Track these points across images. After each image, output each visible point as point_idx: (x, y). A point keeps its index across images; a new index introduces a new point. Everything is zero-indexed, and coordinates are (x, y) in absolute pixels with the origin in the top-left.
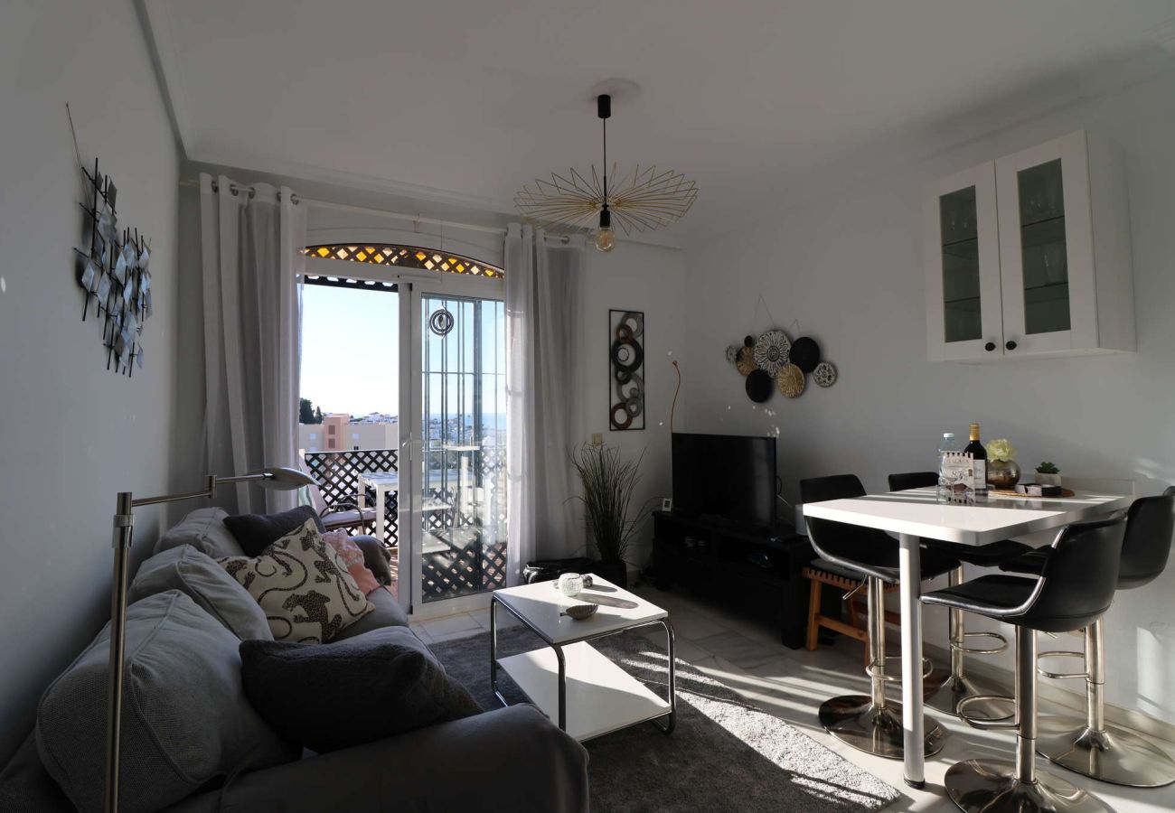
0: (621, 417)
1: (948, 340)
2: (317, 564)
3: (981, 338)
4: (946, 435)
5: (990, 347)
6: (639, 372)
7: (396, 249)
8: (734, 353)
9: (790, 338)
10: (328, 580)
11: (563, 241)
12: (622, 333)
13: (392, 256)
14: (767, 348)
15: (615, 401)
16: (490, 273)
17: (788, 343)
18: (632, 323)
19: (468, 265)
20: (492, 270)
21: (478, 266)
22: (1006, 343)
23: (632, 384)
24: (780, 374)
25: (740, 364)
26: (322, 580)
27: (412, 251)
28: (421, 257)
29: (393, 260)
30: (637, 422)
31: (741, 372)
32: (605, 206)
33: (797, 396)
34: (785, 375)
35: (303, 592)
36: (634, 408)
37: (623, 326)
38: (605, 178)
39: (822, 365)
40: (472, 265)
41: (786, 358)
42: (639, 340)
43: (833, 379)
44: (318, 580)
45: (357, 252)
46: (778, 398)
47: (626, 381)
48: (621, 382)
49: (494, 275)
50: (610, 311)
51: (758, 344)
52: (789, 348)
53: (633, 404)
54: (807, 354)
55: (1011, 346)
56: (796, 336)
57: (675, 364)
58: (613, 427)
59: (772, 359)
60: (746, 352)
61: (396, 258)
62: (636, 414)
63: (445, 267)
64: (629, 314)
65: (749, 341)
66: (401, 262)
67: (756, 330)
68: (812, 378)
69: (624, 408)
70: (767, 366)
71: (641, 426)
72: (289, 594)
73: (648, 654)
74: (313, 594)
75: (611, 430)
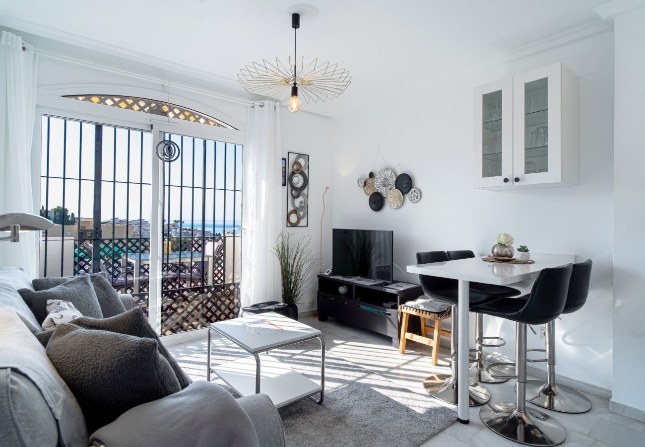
0: (293, 218)
1: (484, 176)
3: (501, 175)
5: (506, 180)
6: (305, 191)
7: (148, 102)
8: (363, 182)
9: (395, 174)
11: (260, 105)
12: (295, 167)
13: (145, 107)
14: (382, 179)
15: (291, 208)
16: (212, 124)
17: (394, 176)
18: (302, 161)
19: (197, 117)
20: (213, 121)
21: (204, 118)
22: (514, 178)
23: (301, 199)
24: (389, 195)
25: (366, 188)
27: (160, 104)
28: (165, 109)
29: (146, 109)
30: (303, 222)
31: (366, 193)
32: (295, 84)
33: (399, 208)
34: (392, 196)
36: (301, 213)
37: (296, 163)
38: (295, 65)
39: (412, 190)
40: (200, 117)
41: (393, 185)
42: (306, 172)
43: (419, 198)
45: (120, 102)
46: (388, 209)
47: (297, 197)
48: (295, 197)
49: (215, 125)
50: (289, 152)
51: (377, 177)
52: (395, 179)
53: (301, 210)
54: (405, 183)
55: (517, 180)
56: (399, 173)
57: (327, 188)
58: (289, 225)
59: (385, 186)
60: (370, 181)
61: (148, 108)
62: (303, 217)
63: (182, 117)
64: (300, 155)
65: (371, 175)
66: (151, 111)
67: (376, 169)
68: (407, 196)
69: (296, 213)
70: (382, 190)
71: (306, 225)
75: (287, 226)
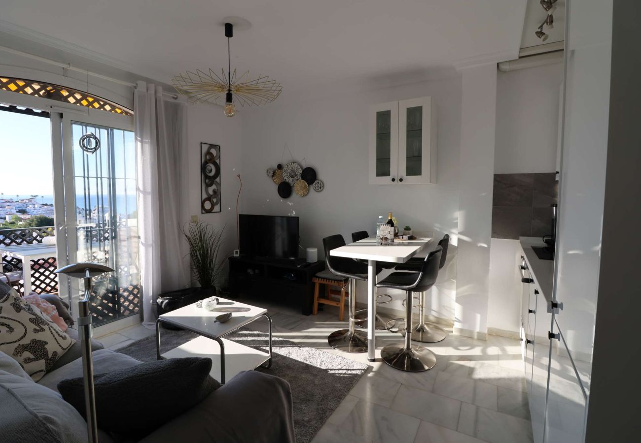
0: (208, 205)
1: (378, 175)
2: (31, 320)
3: (389, 175)
4: (380, 217)
5: (393, 180)
6: (218, 180)
7: (44, 85)
8: (272, 172)
9: (301, 168)
10: (43, 330)
11: (173, 97)
12: (208, 157)
13: (40, 90)
14: (289, 171)
15: (205, 196)
16: (119, 111)
17: (300, 169)
18: (213, 151)
19: (102, 103)
20: (120, 109)
21: (110, 105)
22: (399, 178)
23: (214, 187)
24: (296, 185)
25: (274, 178)
26: (38, 331)
27: (58, 88)
28: (65, 93)
29: (41, 93)
30: (216, 208)
31: (275, 182)
32: (230, 90)
33: (305, 196)
34: (299, 185)
35: (26, 341)
36: (215, 200)
37: (208, 153)
38: (229, 73)
39: (317, 181)
40: (105, 104)
41: (299, 177)
42: (218, 161)
43: (322, 188)
44: (36, 331)
45: (25, 86)
46: (294, 196)
47: (211, 185)
48: (208, 185)
49: (122, 113)
50: (201, 143)
51: (285, 169)
52: (301, 172)
53: (214, 198)
54: (310, 176)
55: (401, 180)
56: (305, 167)
57: (239, 176)
58: (203, 212)
59: (292, 176)
60: (278, 172)
61: (43, 91)
62: (216, 204)
63: (84, 102)
64: (212, 146)
65: (280, 167)
66: (49, 95)
67: (284, 162)
68: (312, 187)
69: (210, 201)
70: (290, 180)
71: (219, 210)
72: (16, 345)
73: (242, 332)
74: (34, 342)
75: (202, 213)
